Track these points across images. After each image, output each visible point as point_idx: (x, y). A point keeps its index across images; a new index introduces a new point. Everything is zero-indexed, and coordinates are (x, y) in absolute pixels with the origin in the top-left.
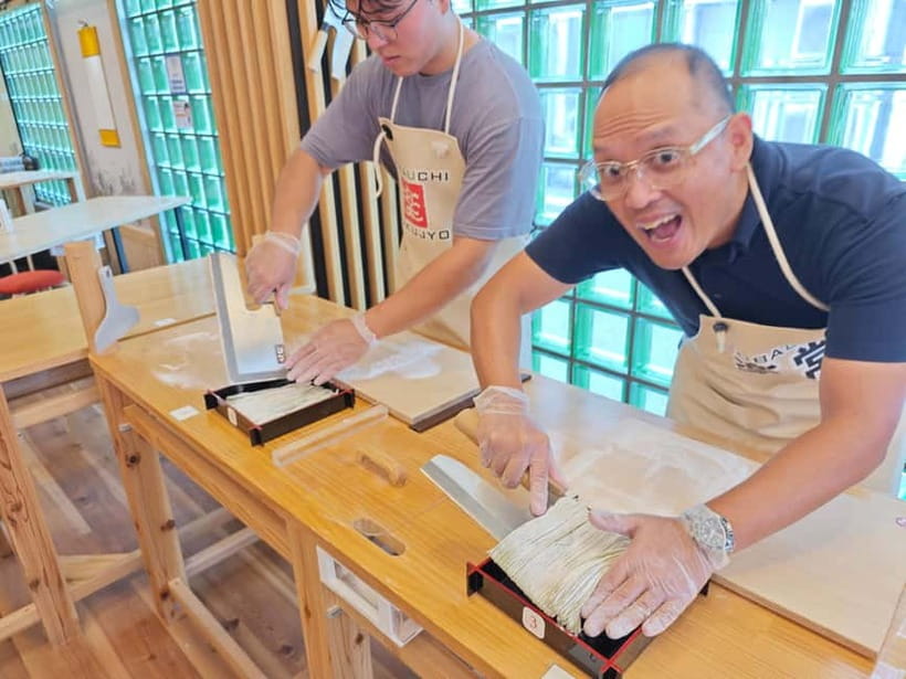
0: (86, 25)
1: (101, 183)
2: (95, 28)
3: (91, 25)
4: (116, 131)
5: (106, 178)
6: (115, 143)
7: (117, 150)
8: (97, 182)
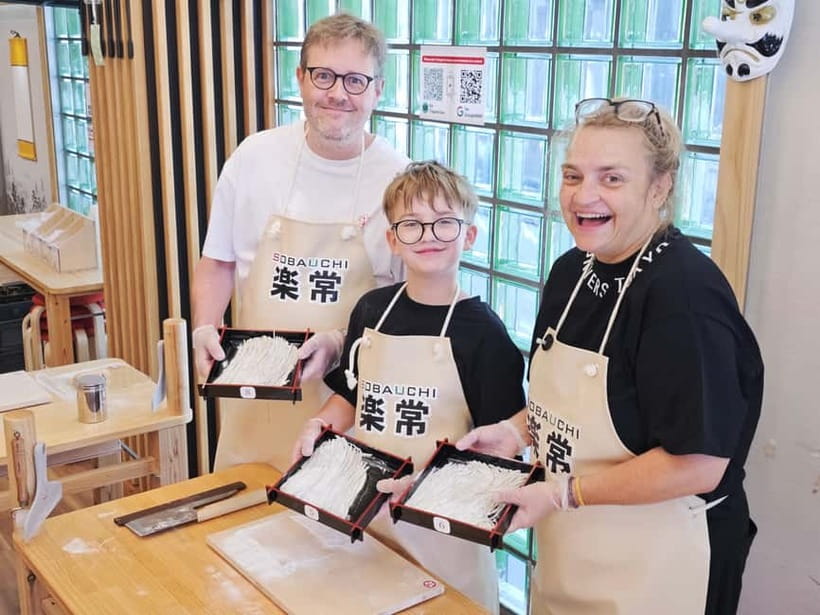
0: (18, 35)
1: (14, 195)
2: (26, 41)
3: (23, 36)
4: (34, 144)
5: (19, 190)
6: (32, 156)
7: (34, 163)
8: (10, 193)
